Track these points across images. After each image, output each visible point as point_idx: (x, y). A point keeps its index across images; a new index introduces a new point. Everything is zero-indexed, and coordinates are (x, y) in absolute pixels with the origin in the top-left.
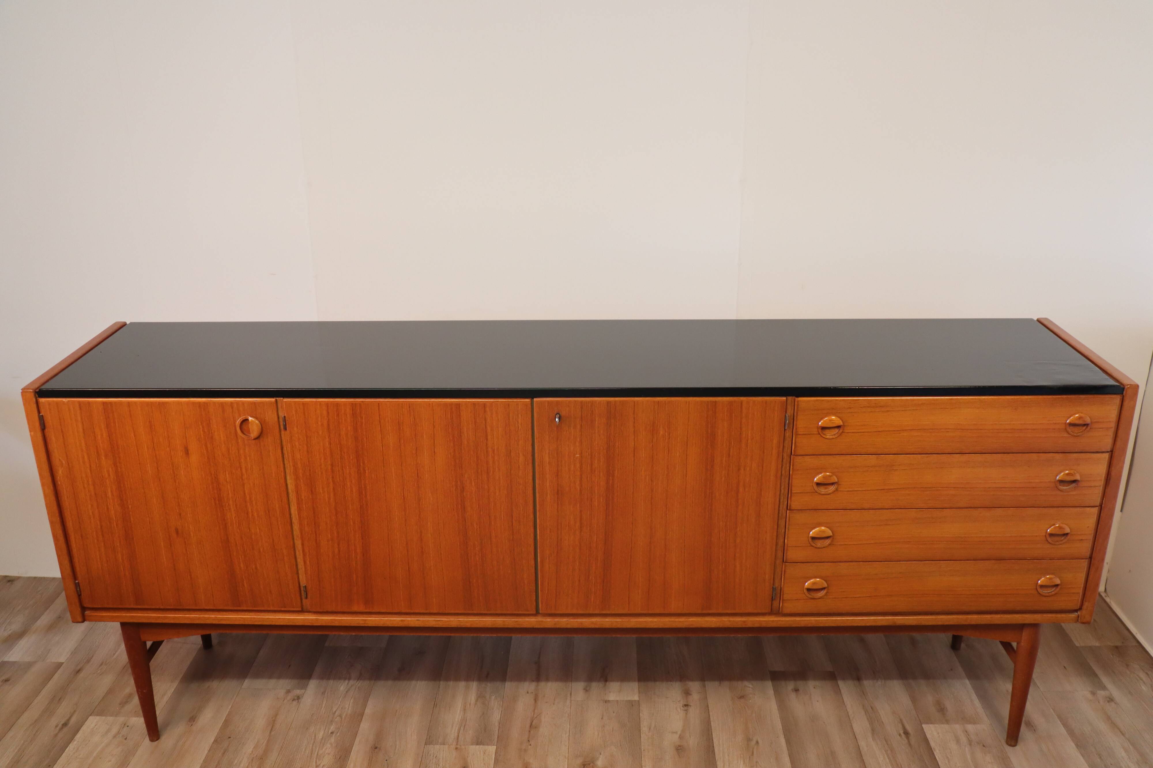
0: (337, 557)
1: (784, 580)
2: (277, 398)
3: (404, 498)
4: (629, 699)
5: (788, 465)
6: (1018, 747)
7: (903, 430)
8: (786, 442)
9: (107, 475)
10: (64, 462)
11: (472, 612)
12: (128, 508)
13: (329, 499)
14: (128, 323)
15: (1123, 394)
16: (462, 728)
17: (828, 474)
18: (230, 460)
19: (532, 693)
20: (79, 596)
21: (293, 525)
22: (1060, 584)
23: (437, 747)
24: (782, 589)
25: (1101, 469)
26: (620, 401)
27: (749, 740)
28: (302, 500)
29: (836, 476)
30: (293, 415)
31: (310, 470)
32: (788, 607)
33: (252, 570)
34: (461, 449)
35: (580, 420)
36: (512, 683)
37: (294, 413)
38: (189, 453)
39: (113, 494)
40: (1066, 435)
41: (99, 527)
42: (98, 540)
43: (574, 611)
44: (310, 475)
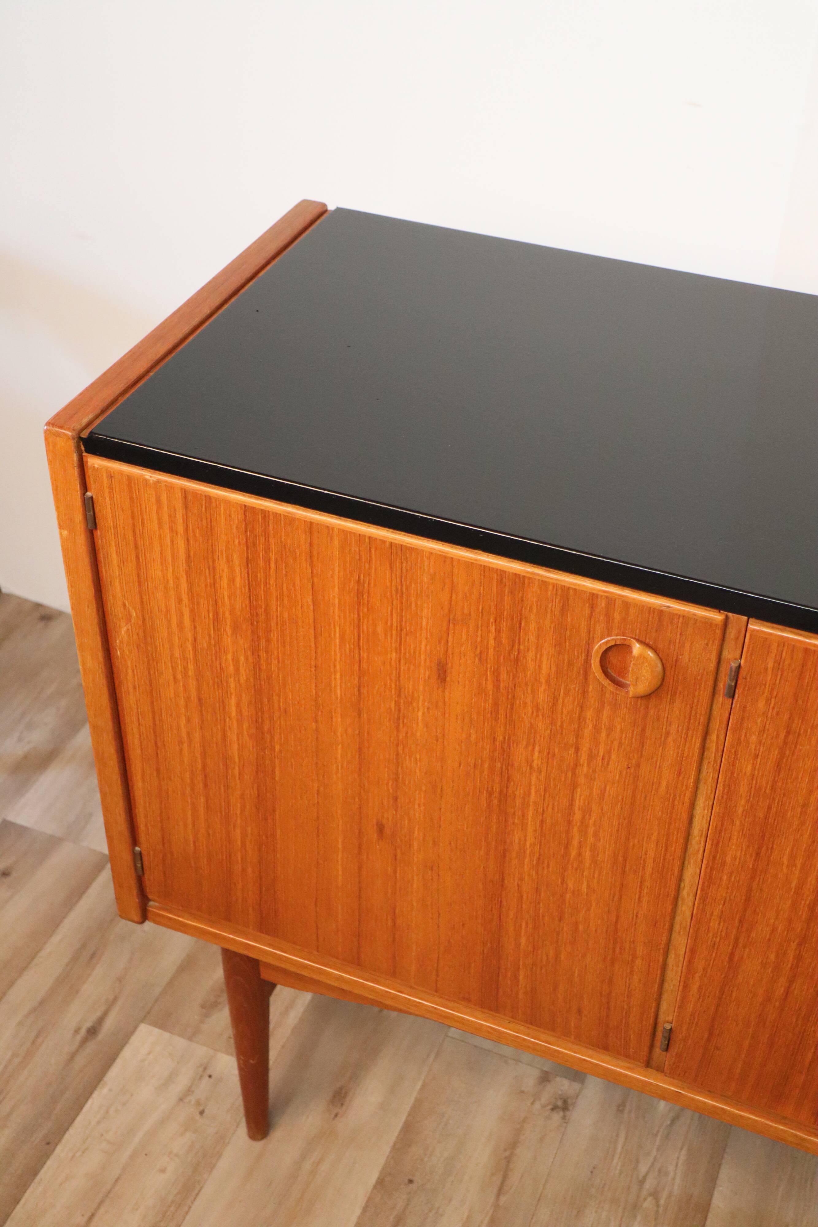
0: (777, 1004)
2: (730, 614)
9: (232, 668)
12: (273, 749)
14: (331, 207)
18: (553, 723)
20: (140, 877)
21: (680, 902)
28: (724, 863)
30: (766, 669)
31: (769, 808)
33: (545, 958)
37: (770, 664)
38: (448, 679)
39: (241, 711)
41: (200, 766)
42: (193, 789)
44: (766, 818)
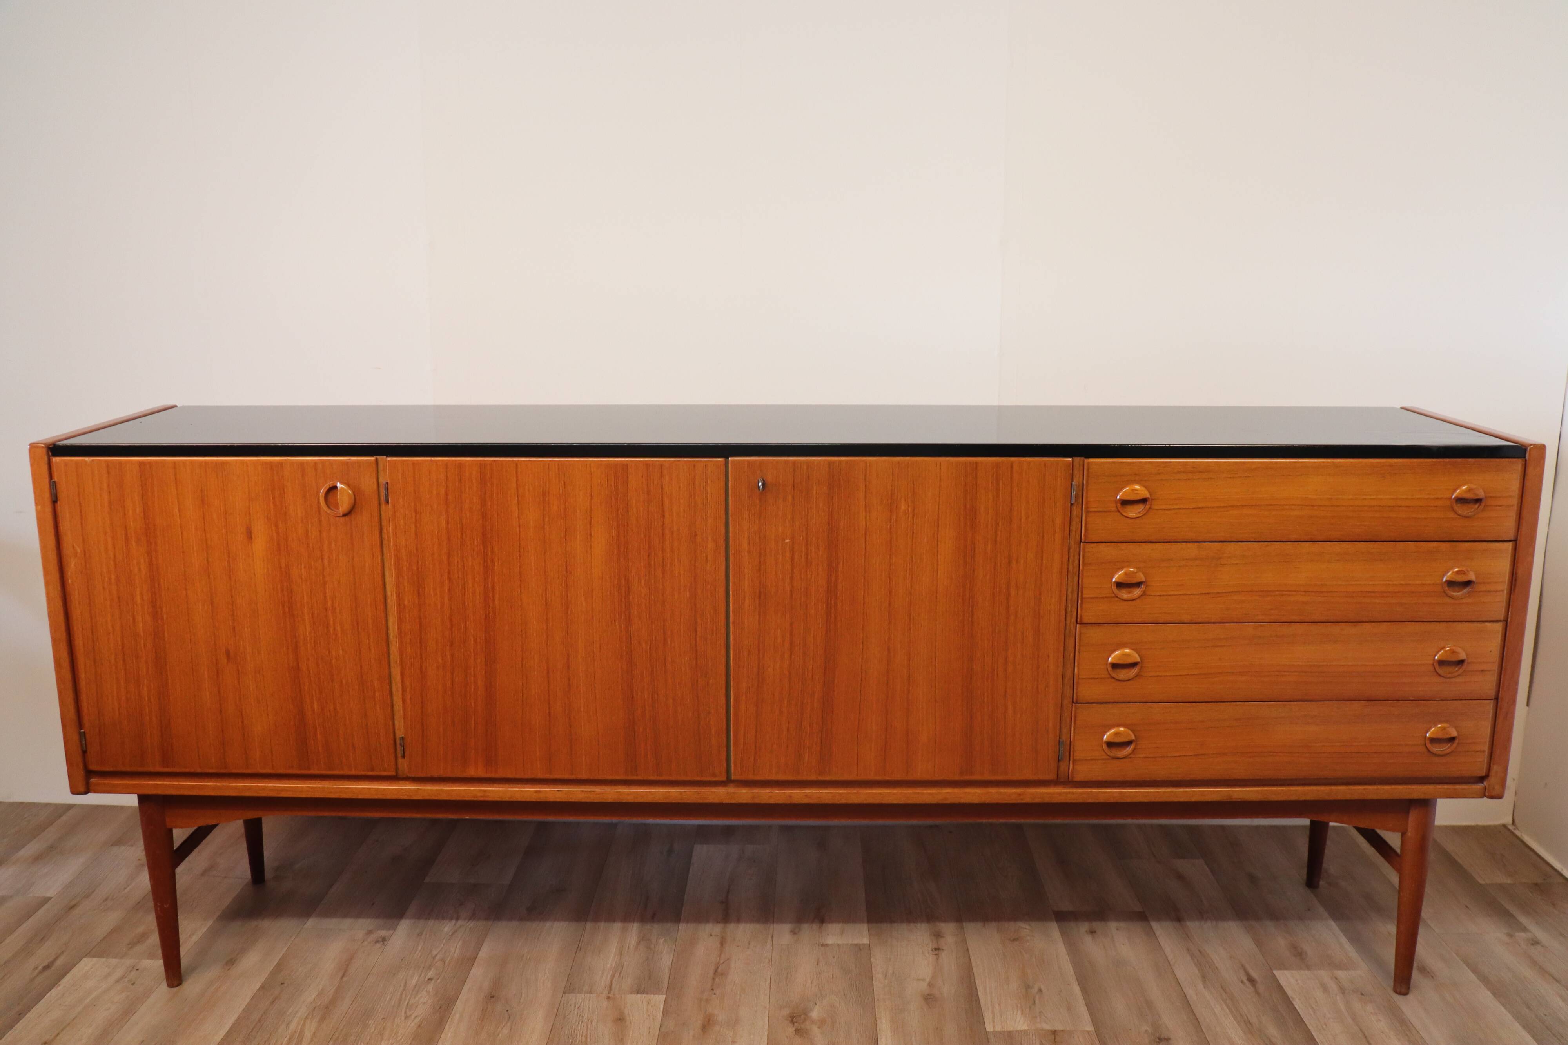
0: (450, 692)
1: (1074, 729)
2: (378, 457)
3: (546, 604)
4: (855, 942)
5: (1077, 557)
6: (1410, 996)
7: (1233, 506)
8: (1074, 523)
9: (136, 570)
10: (79, 551)
11: (635, 778)
12: (162, 619)
13: (443, 604)
14: (179, 406)
15: (1525, 457)
16: (617, 975)
17: (1132, 570)
18: (308, 547)
19: (718, 935)
20: (84, 752)
21: (390, 645)
22: (1456, 737)
23: (581, 996)
24: (1072, 743)
25: (1503, 566)
26: (847, 462)
27: (1028, 987)
28: (405, 606)
29: (1143, 573)
30: (399, 480)
31: (418, 562)
32: (1082, 772)
33: (329, 714)
34: (628, 530)
35: (791, 488)
36: (689, 925)
37: (400, 477)
38: (253, 536)
39: (143, 597)
40: (1452, 515)
41: (120, 647)
42: (116, 667)
43: (781, 777)
44: (418, 569)
